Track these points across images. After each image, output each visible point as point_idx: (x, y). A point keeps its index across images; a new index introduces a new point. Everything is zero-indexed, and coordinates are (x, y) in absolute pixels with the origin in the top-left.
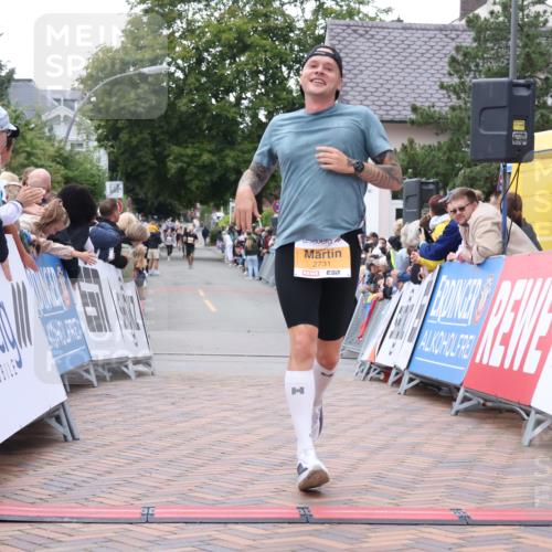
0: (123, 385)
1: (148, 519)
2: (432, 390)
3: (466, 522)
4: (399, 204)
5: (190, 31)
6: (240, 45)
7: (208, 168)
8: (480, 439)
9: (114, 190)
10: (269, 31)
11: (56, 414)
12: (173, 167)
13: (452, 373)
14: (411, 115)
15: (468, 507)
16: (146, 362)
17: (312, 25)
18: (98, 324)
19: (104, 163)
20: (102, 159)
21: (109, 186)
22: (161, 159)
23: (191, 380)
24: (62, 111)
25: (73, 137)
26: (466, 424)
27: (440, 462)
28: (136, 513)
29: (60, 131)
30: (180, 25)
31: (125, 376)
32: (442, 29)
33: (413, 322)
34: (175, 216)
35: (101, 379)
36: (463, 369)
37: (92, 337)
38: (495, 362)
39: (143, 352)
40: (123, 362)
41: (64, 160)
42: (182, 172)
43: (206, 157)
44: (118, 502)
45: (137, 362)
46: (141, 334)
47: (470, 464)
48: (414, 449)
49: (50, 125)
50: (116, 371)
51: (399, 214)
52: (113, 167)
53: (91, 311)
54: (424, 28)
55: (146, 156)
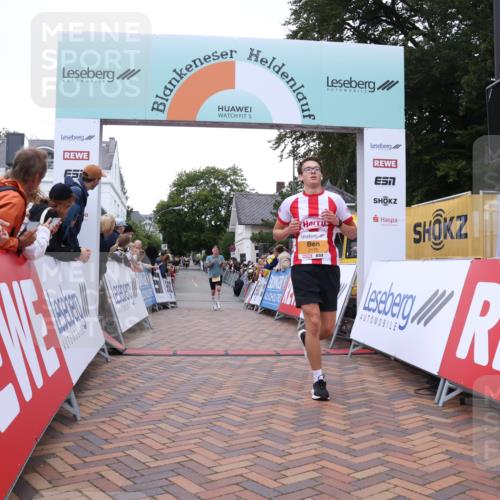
0: (168, 311)
1: (175, 355)
2: (268, 312)
3: (279, 355)
4: (257, 251)
5: (190, 195)
6: (206, 200)
7: (195, 240)
8: (283, 329)
9: (164, 247)
10: (215, 195)
11: (145, 320)
12: (184, 239)
13: (275, 306)
14: (261, 222)
15: (279, 350)
16: (175, 303)
17: (229, 194)
18: (159, 291)
19: (161, 238)
20: (161, 237)
21: (163, 246)
22: (180, 237)
23: (189, 309)
24: (148, 221)
25: (151, 229)
26: (279, 323)
27: (271, 335)
28: (171, 353)
29: (147, 228)
30: (186, 194)
31: (167, 308)
32: (270, 196)
33: (262, 290)
34: (184, 255)
35: (160, 309)
36: (278, 306)
37: (157, 295)
38: (288, 303)
39: (173, 300)
40: (167, 303)
41: (148, 237)
42: (187, 241)
43: (194, 236)
44: (164, 349)
45: (171, 303)
46: (173, 294)
47: (280, 336)
48: (262, 331)
49: (144, 226)
50: (164, 306)
51: (257, 255)
52: (164, 239)
53: (157, 287)
54: (265, 195)
55: (175, 236)
